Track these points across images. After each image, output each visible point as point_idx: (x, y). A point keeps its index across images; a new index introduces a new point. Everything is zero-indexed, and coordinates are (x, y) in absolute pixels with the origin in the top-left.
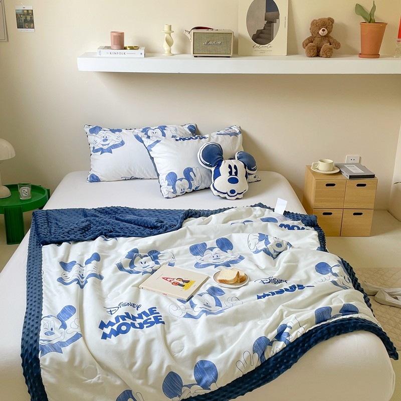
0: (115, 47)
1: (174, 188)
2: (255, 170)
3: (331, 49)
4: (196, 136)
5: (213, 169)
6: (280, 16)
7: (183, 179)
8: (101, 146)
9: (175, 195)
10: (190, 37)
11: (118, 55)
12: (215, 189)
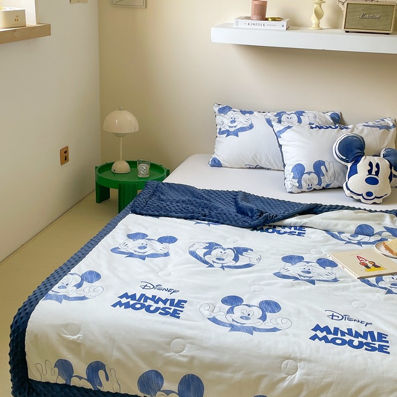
1: (299, 182)
4: (337, 125)
5: (349, 165)
8: (228, 128)
10: (344, 8)
11: (257, 27)
12: (348, 189)
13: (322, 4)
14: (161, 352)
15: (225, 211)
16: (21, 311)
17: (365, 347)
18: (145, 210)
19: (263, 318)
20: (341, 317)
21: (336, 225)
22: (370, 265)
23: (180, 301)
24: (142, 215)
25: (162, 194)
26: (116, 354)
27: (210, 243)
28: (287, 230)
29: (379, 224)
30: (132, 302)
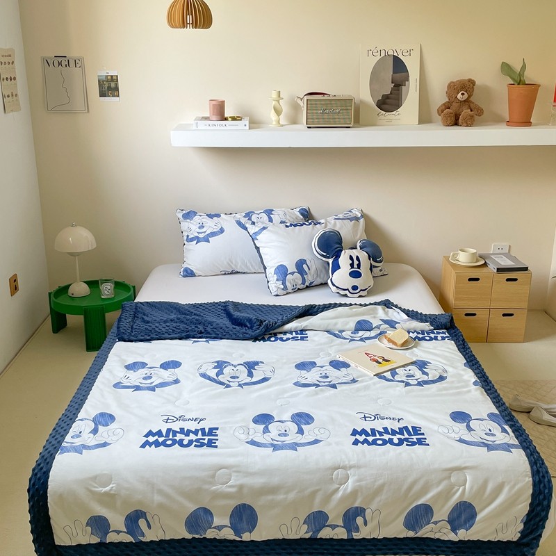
0: (214, 118)
1: (284, 283)
2: (380, 262)
3: (473, 116)
4: (310, 221)
5: (331, 261)
6: (410, 78)
7: (294, 272)
8: (197, 235)
9: (285, 292)
10: (303, 105)
11: (218, 128)
12: (334, 285)
13: (280, 101)
14: (206, 487)
15: (221, 325)
16: (36, 471)
17: (405, 443)
18: (133, 336)
19: (301, 431)
20: (373, 418)
21: (336, 324)
22: (380, 360)
23: (211, 430)
24: (132, 341)
25: (144, 315)
26: (157, 498)
27: (217, 362)
28: (289, 336)
29: (375, 317)
30: (161, 440)
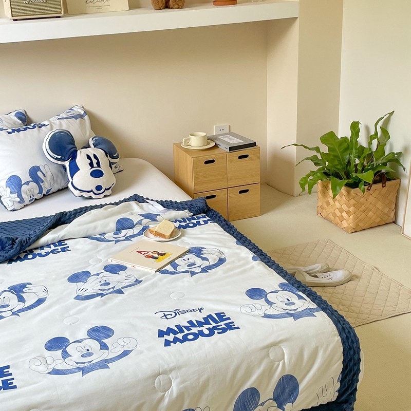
2: (117, 157)
7: (29, 182)
9: (22, 205)
12: (76, 189)
17: (216, 331)
19: (104, 347)
20: (174, 314)
